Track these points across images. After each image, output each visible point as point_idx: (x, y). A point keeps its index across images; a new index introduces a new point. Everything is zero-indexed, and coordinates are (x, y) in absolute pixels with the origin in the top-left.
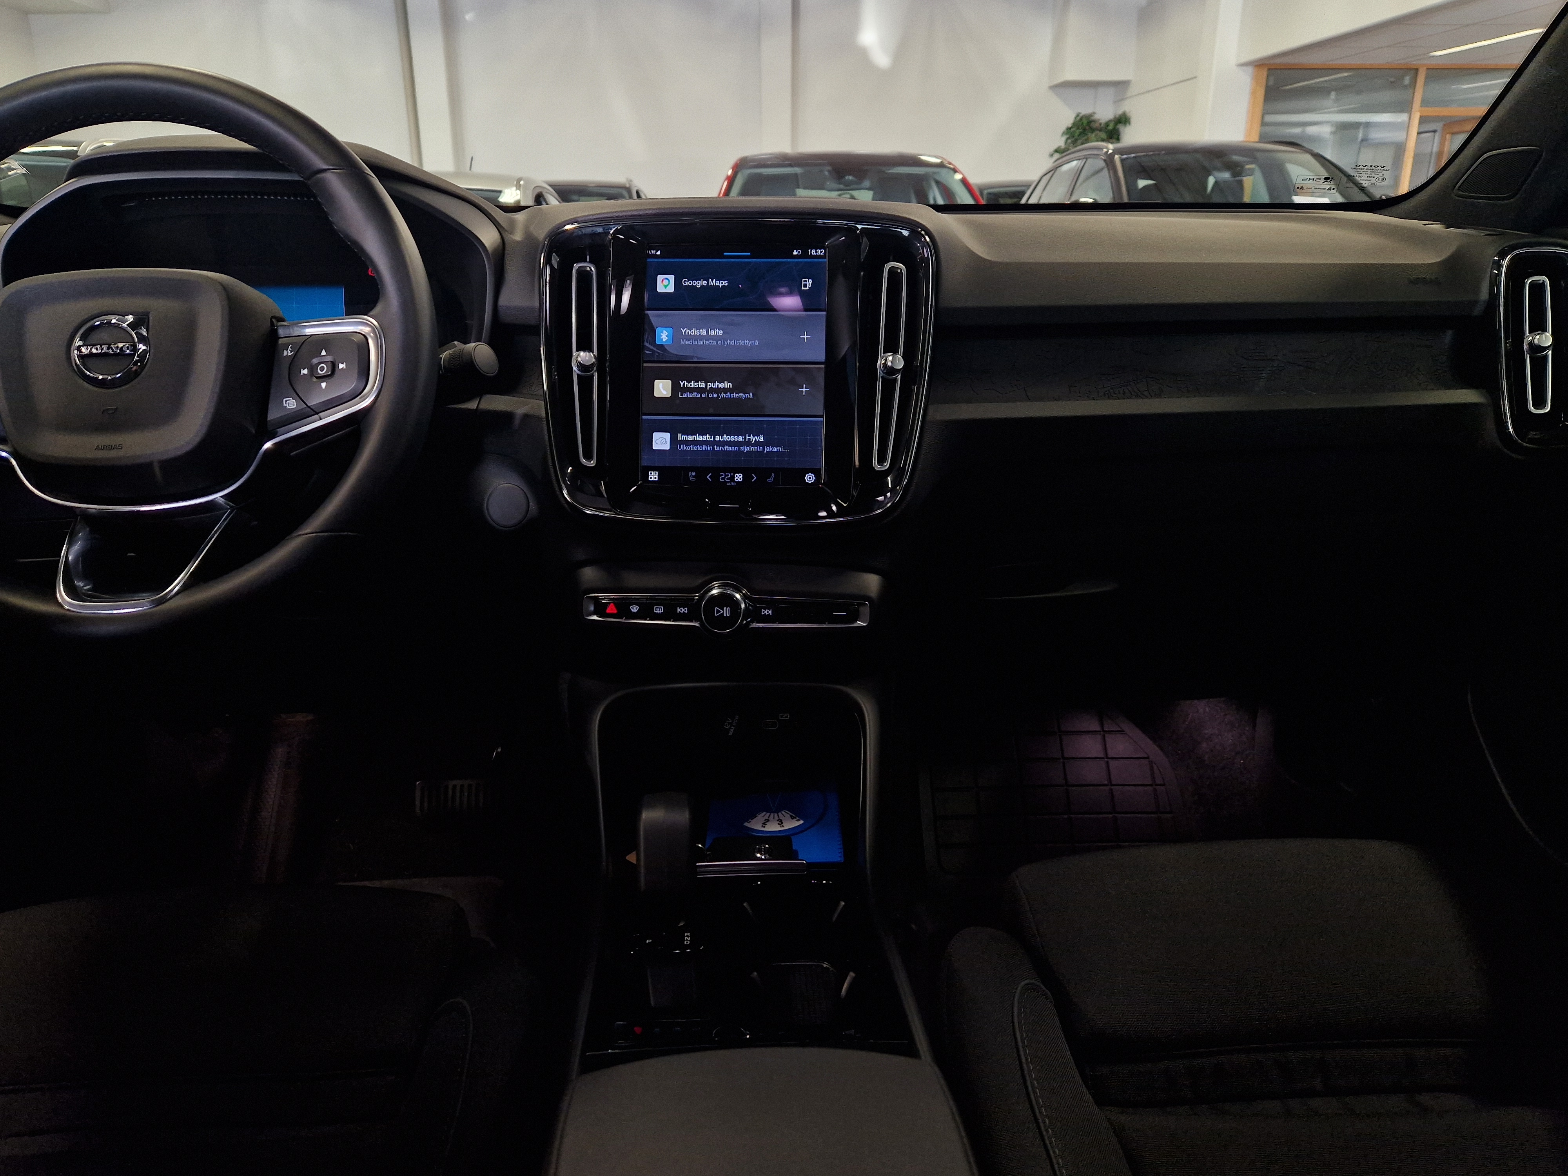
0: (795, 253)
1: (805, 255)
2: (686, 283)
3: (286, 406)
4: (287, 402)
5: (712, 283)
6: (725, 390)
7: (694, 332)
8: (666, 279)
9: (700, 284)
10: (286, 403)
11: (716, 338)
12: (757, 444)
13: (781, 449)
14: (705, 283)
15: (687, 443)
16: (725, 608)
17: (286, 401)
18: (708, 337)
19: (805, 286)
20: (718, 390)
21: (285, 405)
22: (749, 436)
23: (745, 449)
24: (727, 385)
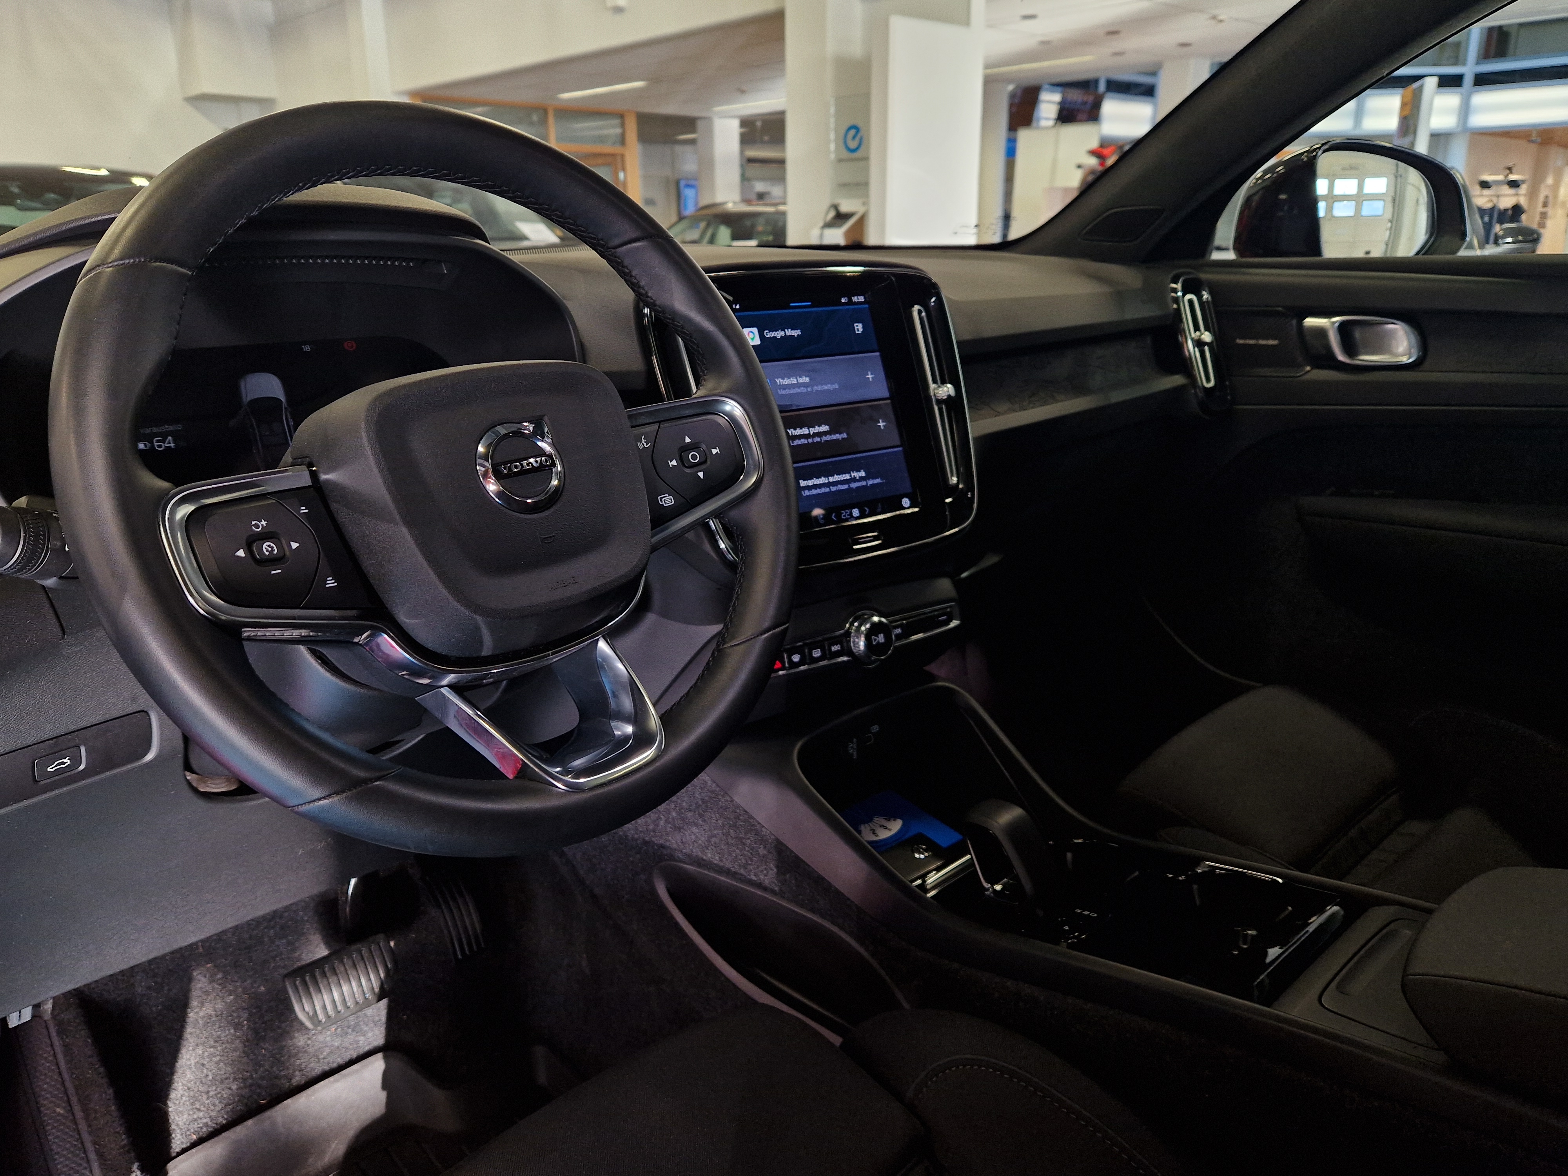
0: (843, 300)
1: (850, 301)
2: (769, 334)
3: (663, 504)
4: (663, 499)
5: (789, 332)
6: (825, 433)
7: (786, 381)
8: (751, 332)
9: (779, 334)
10: (662, 502)
11: (804, 385)
12: (862, 479)
13: (878, 481)
14: (782, 334)
15: (809, 488)
16: (879, 635)
17: (661, 499)
18: (799, 385)
19: (858, 330)
20: (819, 434)
21: (661, 503)
22: (853, 473)
23: (854, 485)
24: (825, 428)
